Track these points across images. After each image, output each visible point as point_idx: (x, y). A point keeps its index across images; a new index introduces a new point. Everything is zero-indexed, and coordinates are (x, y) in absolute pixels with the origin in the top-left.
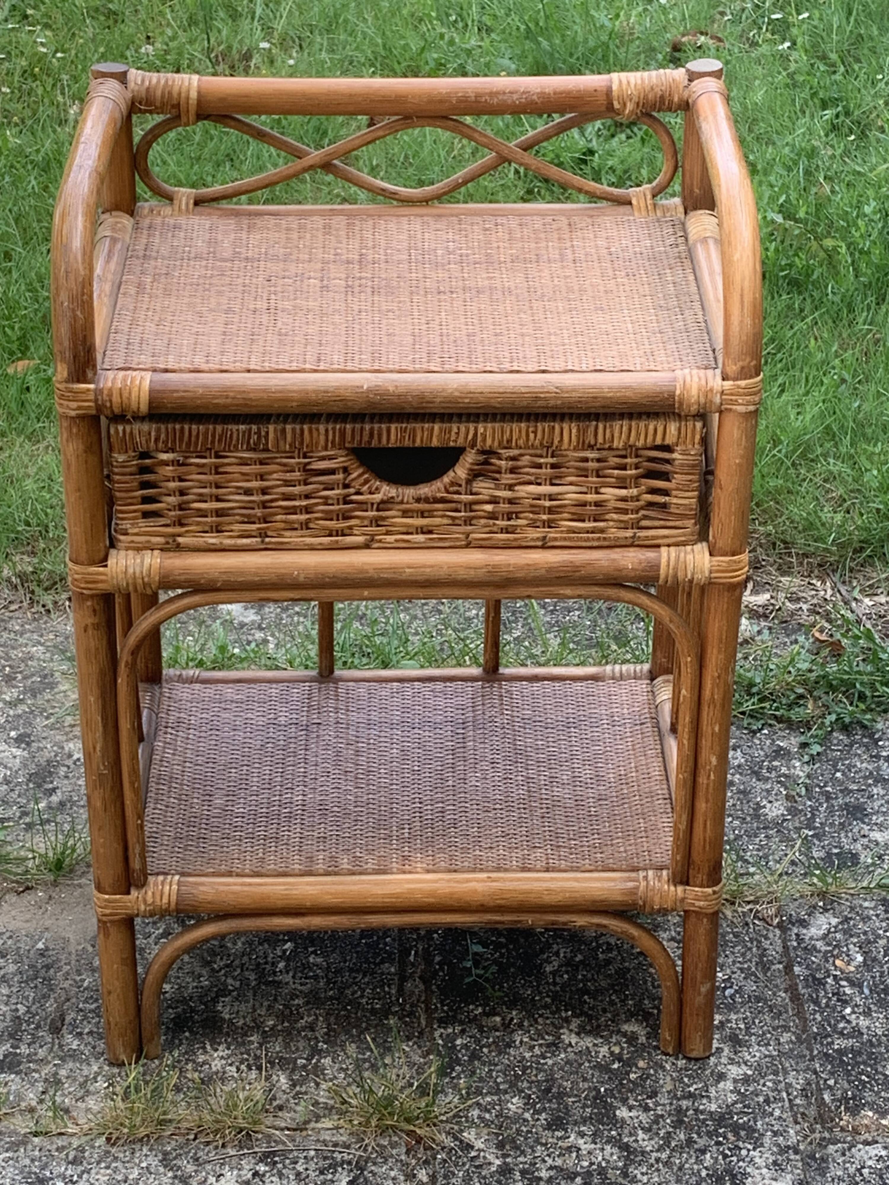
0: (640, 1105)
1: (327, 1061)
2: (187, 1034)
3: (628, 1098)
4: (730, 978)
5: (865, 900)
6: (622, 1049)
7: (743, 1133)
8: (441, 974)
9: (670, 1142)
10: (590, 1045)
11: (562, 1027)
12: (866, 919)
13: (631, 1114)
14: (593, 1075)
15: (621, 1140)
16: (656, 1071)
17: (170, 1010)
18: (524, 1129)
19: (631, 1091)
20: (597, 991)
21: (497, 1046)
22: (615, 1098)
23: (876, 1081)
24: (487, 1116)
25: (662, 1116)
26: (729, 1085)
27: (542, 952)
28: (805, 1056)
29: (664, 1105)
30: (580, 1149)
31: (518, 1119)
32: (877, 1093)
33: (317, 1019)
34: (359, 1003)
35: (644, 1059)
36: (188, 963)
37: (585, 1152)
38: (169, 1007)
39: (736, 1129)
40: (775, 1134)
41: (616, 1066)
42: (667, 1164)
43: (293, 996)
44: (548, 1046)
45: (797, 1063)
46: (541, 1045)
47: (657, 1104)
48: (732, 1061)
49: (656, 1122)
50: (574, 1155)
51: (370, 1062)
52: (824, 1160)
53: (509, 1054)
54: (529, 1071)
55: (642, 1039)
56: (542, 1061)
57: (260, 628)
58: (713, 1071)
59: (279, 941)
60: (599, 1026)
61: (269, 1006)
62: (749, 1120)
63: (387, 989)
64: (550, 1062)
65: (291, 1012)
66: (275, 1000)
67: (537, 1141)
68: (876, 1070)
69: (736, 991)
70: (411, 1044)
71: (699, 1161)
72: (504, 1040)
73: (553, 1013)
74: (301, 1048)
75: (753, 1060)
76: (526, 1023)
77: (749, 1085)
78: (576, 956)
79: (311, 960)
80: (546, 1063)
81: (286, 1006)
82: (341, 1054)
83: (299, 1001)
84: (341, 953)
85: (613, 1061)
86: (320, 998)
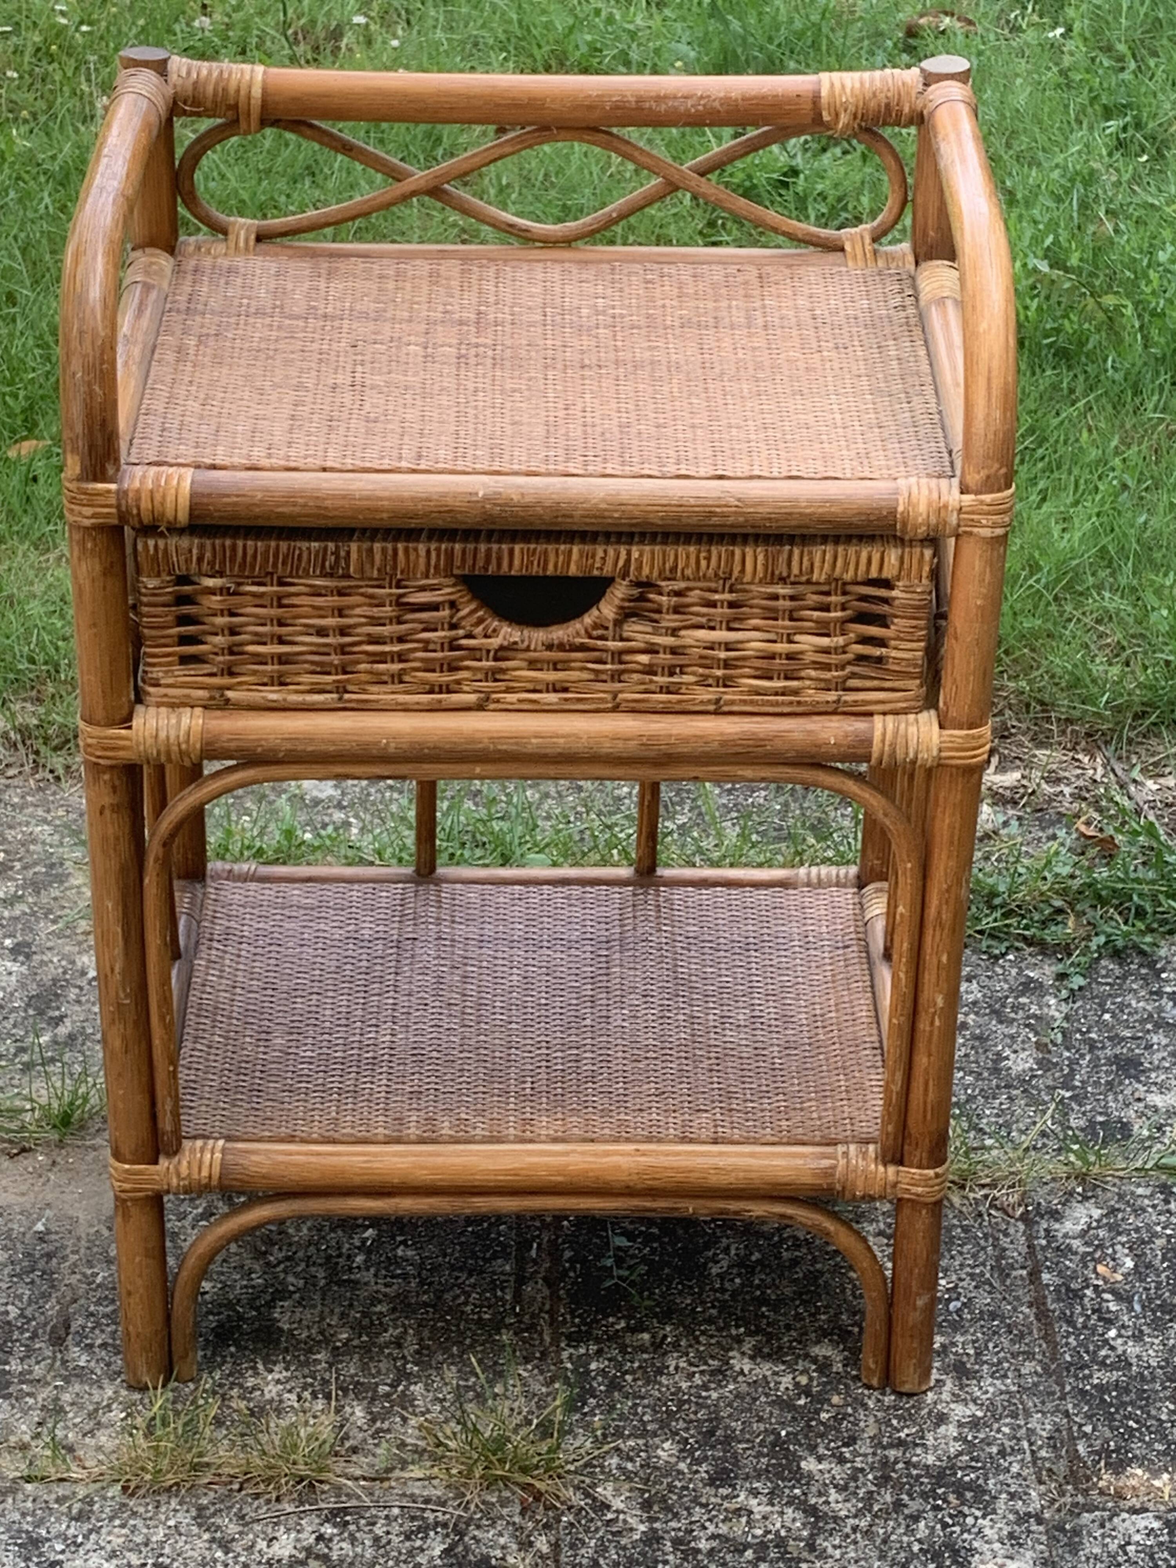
0: (833, 1455)
1: (417, 1389)
2: (233, 1349)
3: (816, 1446)
4: (956, 1286)
5: (1139, 1185)
6: (811, 1379)
7: (969, 1495)
8: (572, 1274)
9: (871, 1505)
10: (769, 1373)
11: (731, 1349)
12: (1139, 1211)
13: (820, 1467)
14: (771, 1413)
15: (806, 1501)
16: (855, 1410)
17: (211, 1317)
18: (678, 1484)
19: (822, 1435)
20: (779, 1300)
21: (645, 1372)
22: (801, 1445)
23: (1148, 1428)
24: (629, 1466)
25: (862, 1470)
26: (952, 1430)
27: (707, 1247)
28: (1053, 1393)
29: (865, 1455)
30: (752, 1512)
31: (670, 1470)
32: (1149, 1445)
33: (405, 1332)
34: (463, 1312)
35: (839, 1394)
36: (236, 1254)
37: (758, 1517)
38: (210, 1312)
39: (960, 1489)
40: (1012, 1496)
41: (802, 1402)
42: (868, 1533)
43: (375, 1301)
44: (713, 1373)
45: (1043, 1403)
46: (702, 1372)
47: (855, 1454)
48: (956, 1399)
49: (853, 1477)
50: (744, 1520)
51: (475, 1390)
52: (1076, 1532)
53: (660, 1383)
54: (686, 1407)
55: (838, 1367)
56: (704, 1394)
57: (340, 806)
58: (930, 1412)
59: (359, 1226)
60: (780, 1348)
61: (342, 1313)
62: (978, 1478)
63: (499, 1293)
64: (714, 1395)
65: (372, 1322)
66: (351, 1305)
67: (696, 1501)
68: (1148, 1414)
69: (964, 1304)
70: (529, 1367)
71: (909, 1531)
72: (653, 1365)
73: (720, 1330)
74: (384, 1371)
75: (984, 1397)
76: (683, 1343)
77: (978, 1431)
78: (751, 1254)
79: (400, 1252)
80: (709, 1397)
81: (365, 1314)
82: (436, 1379)
83: (382, 1308)
84: (440, 1244)
85: (799, 1395)
86: (410, 1304)
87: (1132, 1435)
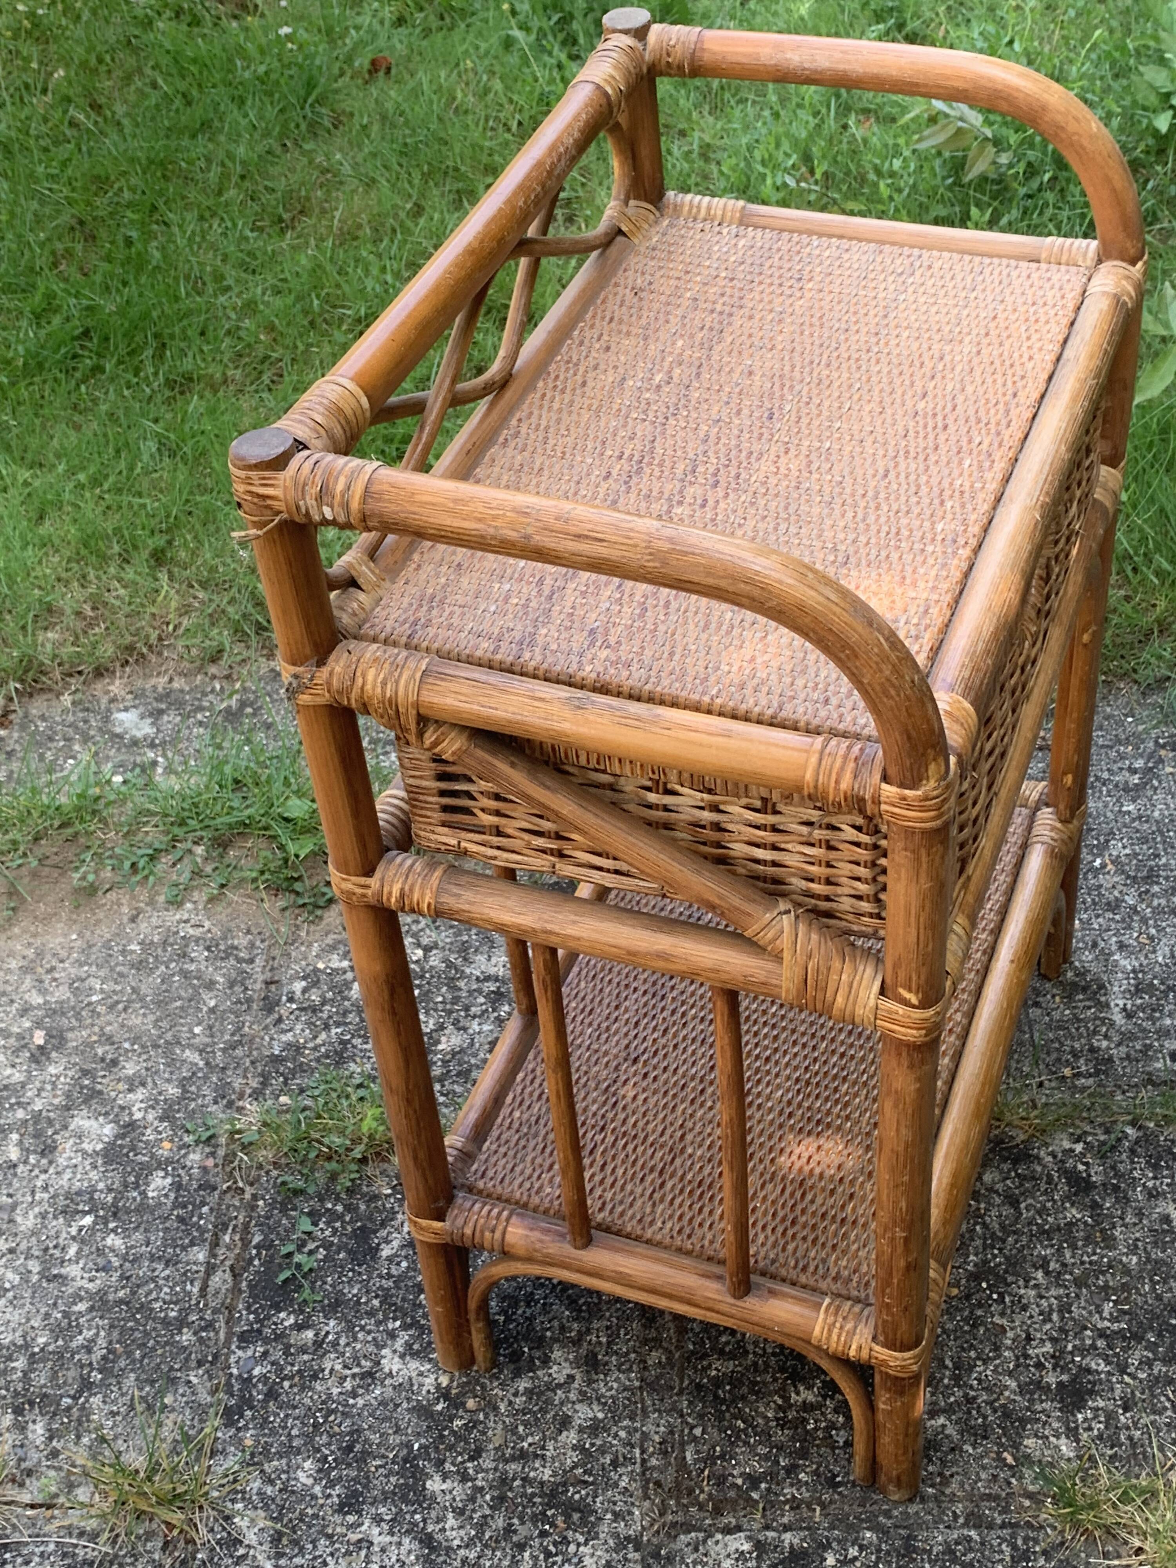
1: (96, 1401)
3: (444, 1461)
6: (452, 1381)
7: (576, 1516)
8: (256, 1262)
9: (483, 1533)
10: (414, 1374)
11: (384, 1346)
13: (444, 1487)
14: (409, 1423)
15: (424, 1528)
16: (486, 1416)
18: (310, 1511)
19: (451, 1448)
21: (302, 1377)
22: (430, 1460)
23: (754, 1428)
24: (269, 1490)
25: (482, 1490)
26: (571, 1437)
27: (383, 1224)
28: (672, 1388)
29: (486, 1471)
30: (372, 1544)
31: (305, 1494)
33: (97, 1334)
34: (152, 1310)
35: (475, 1396)
37: (377, 1549)
39: (569, 1508)
40: (617, 1516)
41: (439, 1407)
43: (77, 1298)
44: (363, 1376)
45: (662, 1400)
46: (354, 1376)
47: (479, 1470)
48: (583, 1397)
49: (472, 1499)
50: (363, 1553)
51: (146, 1402)
52: (670, 1559)
53: (313, 1390)
54: (332, 1418)
57: (152, 746)
58: (557, 1414)
60: (429, 1344)
61: (46, 1314)
62: (588, 1494)
63: (189, 1287)
64: (360, 1402)
65: (70, 1324)
66: (55, 1304)
67: (322, 1531)
68: (756, 1411)
70: (201, 1372)
72: (311, 1368)
73: (379, 1323)
74: (70, 1381)
75: (608, 1394)
76: (343, 1341)
77: (597, 1436)
79: (109, 1241)
80: (353, 1406)
81: (66, 1315)
82: (115, 1389)
83: (81, 1307)
84: (146, 1231)
85: (438, 1399)
86: (108, 1301)
87: (738, 1438)
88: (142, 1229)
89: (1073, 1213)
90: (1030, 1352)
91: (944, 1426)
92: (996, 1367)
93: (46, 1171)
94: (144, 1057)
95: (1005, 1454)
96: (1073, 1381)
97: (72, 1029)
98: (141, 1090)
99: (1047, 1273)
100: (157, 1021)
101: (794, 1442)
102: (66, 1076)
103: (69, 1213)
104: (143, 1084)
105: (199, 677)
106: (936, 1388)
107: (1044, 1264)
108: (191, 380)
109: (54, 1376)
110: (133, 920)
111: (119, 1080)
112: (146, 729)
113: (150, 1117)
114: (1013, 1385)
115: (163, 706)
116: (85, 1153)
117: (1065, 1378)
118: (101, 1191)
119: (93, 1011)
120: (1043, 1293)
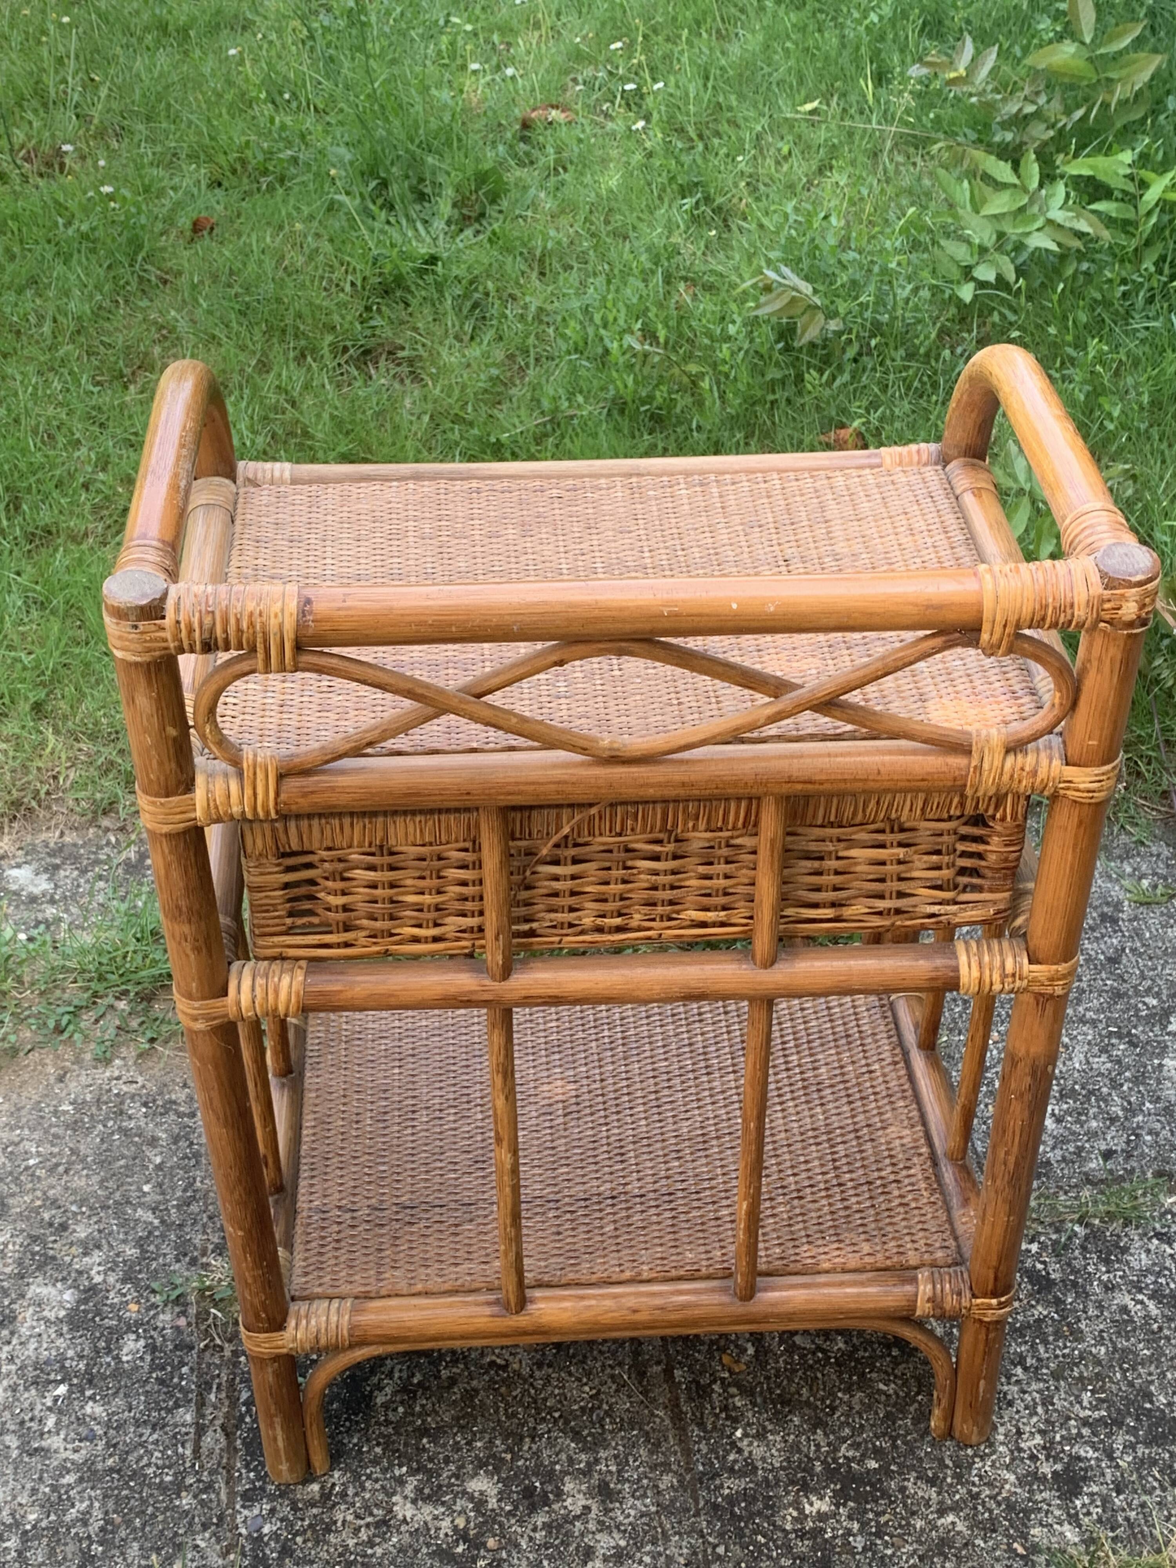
4: (599, 1393)
6: (468, 1521)
8: (248, 1419)
10: (429, 1518)
11: (394, 1494)
16: (509, 1554)
20: (438, 1428)
21: (315, 1531)
23: (774, 1541)
28: (689, 1510)
33: (91, 1506)
34: (145, 1475)
35: (494, 1536)
41: (460, 1549)
43: (64, 1470)
44: (377, 1525)
45: (680, 1522)
46: (368, 1525)
48: (603, 1527)
53: (328, 1543)
55: (493, 1503)
56: (370, 1551)
57: (52, 901)
58: (579, 1546)
60: (440, 1486)
61: (33, 1489)
63: (180, 1450)
64: (379, 1551)
65: (60, 1497)
66: (41, 1479)
68: (774, 1525)
69: (606, 1412)
70: (207, 1535)
72: (322, 1521)
73: (384, 1471)
74: (70, 1556)
75: (626, 1521)
76: (351, 1491)
78: (413, 1375)
79: (88, 1410)
80: (372, 1555)
81: (54, 1488)
82: (119, 1560)
83: (70, 1479)
84: (126, 1395)
85: (457, 1541)
86: (96, 1471)
87: (761, 1552)
88: (121, 1395)
89: (1040, 1310)
90: (1023, 1445)
91: (953, 1523)
92: (993, 1462)
93: (9, 1343)
94: (95, 1219)
95: (1015, 1545)
96: (1066, 1469)
97: (13, 1195)
98: (96, 1252)
99: (1026, 1369)
100: (102, 1181)
101: (815, 1552)
102: (14, 1244)
103: (41, 1384)
104: (99, 1247)
105: (91, 831)
106: (941, 1488)
107: (1021, 1361)
108: (49, 532)
109: (52, 1553)
110: (61, 1079)
111: (72, 1244)
112: (43, 885)
113: (111, 1279)
114: (1012, 1478)
115: (58, 861)
116: (47, 1321)
117: (1058, 1467)
118: (72, 1359)
119: (33, 1175)
120: (1025, 1388)
